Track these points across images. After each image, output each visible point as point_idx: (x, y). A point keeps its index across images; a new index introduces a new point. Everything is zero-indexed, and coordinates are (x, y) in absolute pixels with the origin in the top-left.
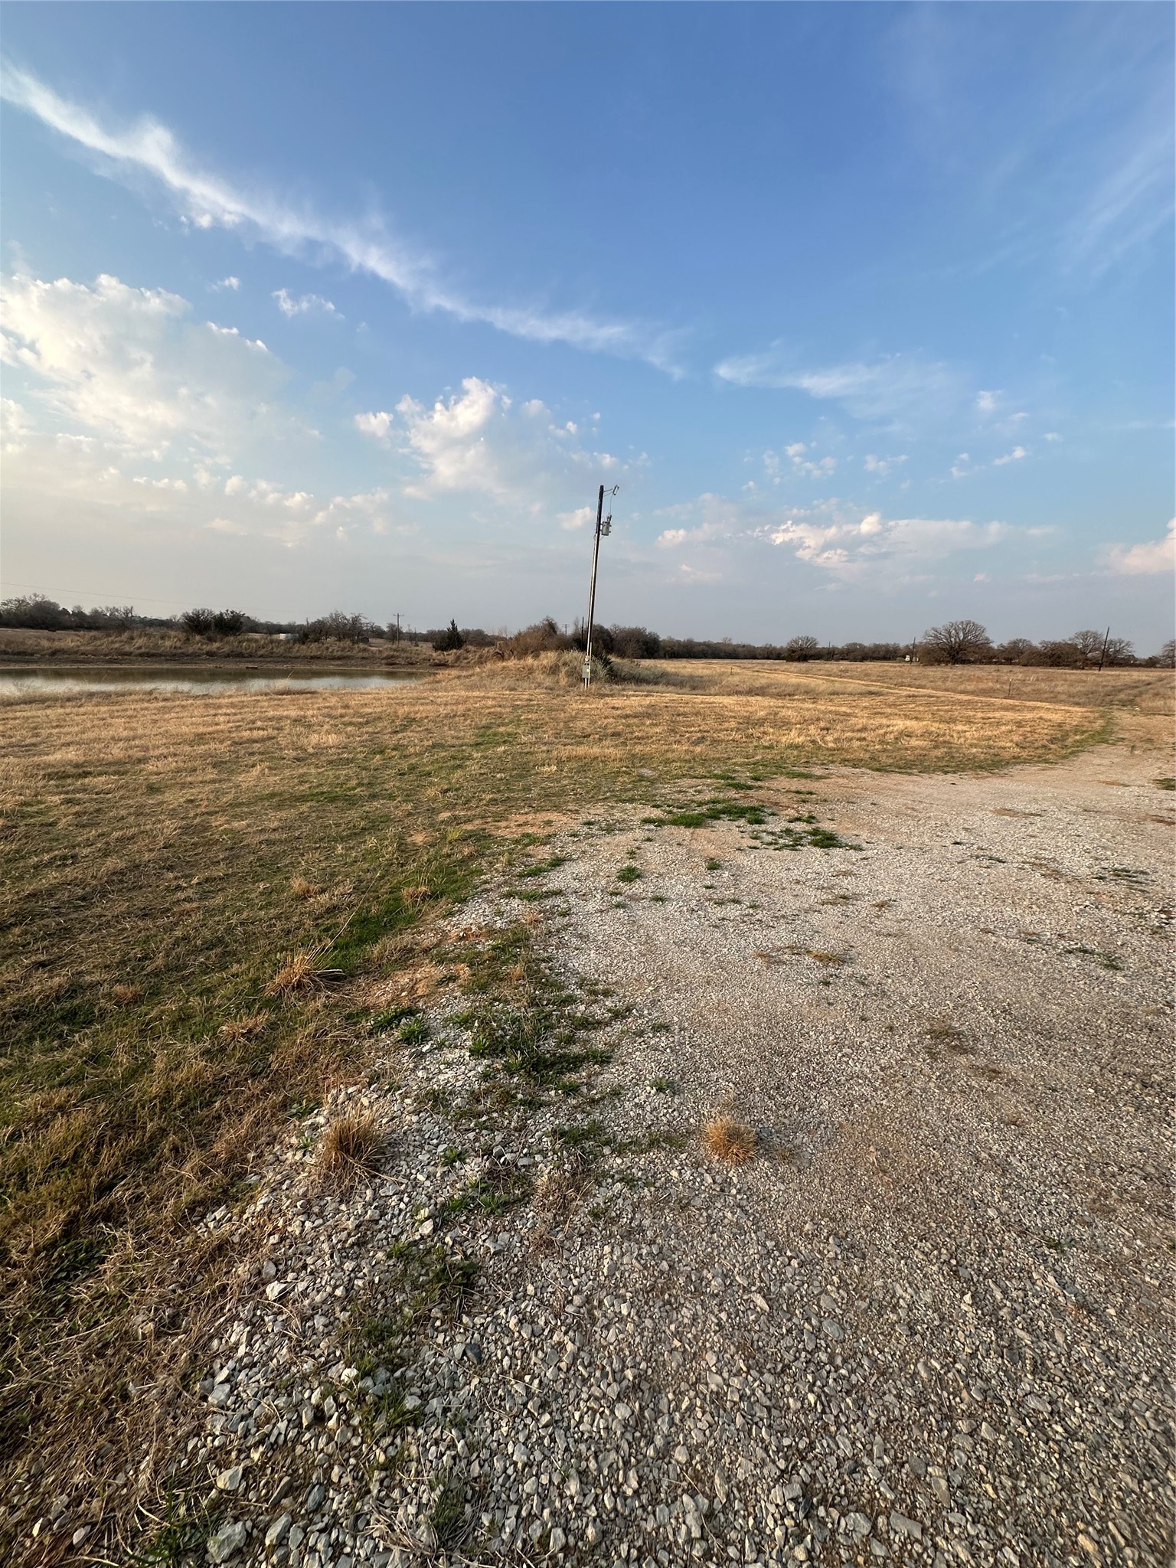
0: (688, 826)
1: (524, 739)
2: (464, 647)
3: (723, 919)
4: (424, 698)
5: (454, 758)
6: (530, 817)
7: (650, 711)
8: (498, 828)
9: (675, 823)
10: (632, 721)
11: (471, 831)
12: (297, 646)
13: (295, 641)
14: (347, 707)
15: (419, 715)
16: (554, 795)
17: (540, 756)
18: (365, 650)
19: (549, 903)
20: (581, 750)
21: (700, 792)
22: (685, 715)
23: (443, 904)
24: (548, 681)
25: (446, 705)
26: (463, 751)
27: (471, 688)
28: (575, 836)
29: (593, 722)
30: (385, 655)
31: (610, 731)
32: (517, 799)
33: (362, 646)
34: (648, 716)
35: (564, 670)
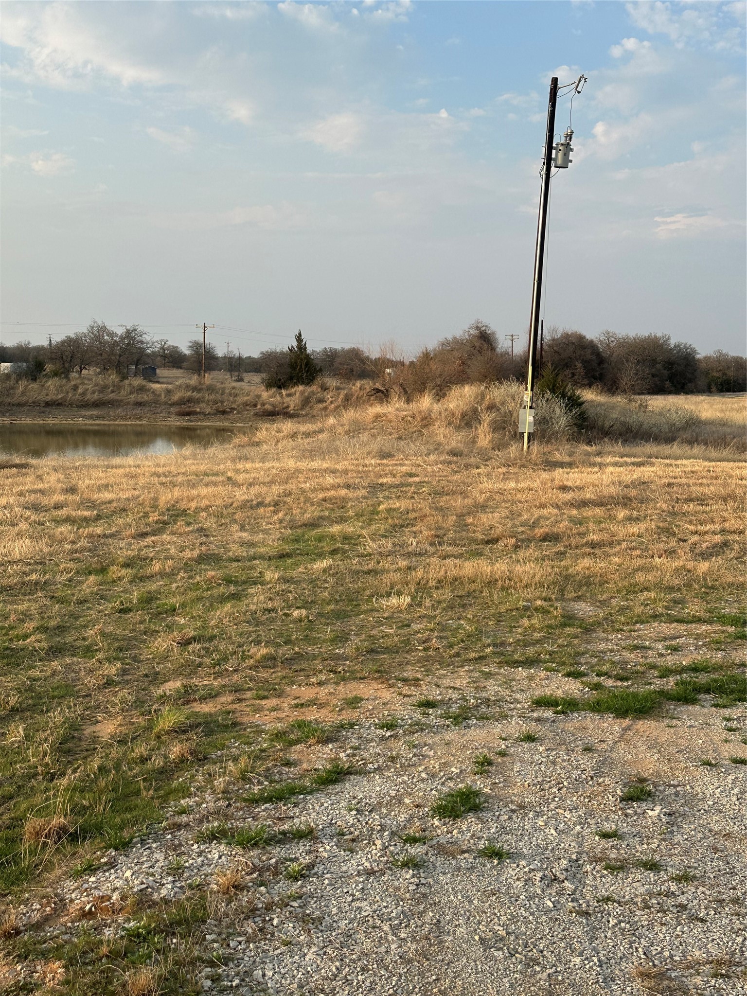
0: (621, 713)
1: (372, 546)
2: (319, 380)
3: (608, 899)
4: (216, 474)
5: (228, 581)
6: (323, 692)
7: (633, 493)
8: (258, 710)
9: (597, 707)
10: (588, 512)
11: (205, 715)
12: (23, 384)
13: (20, 376)
14: (72, 490)
15: (193, 505)
16: (387, 650)
17: (387, 579)
18: (142, 389)
19: (277, 852)
20: (469, 568)
21: (675, 649)
22: (701, 500)
23: (86, 851)
24: (456, 440)
25: (251, 485)
26: (252, 568)
27: (311, 454)
28: (390, 726)
29: (513, 515)
30: (176, 397)
31: (539, 532)
32: (315, 658)
33: (138, 381)
34: (625, 502)
35: (487, 418)
